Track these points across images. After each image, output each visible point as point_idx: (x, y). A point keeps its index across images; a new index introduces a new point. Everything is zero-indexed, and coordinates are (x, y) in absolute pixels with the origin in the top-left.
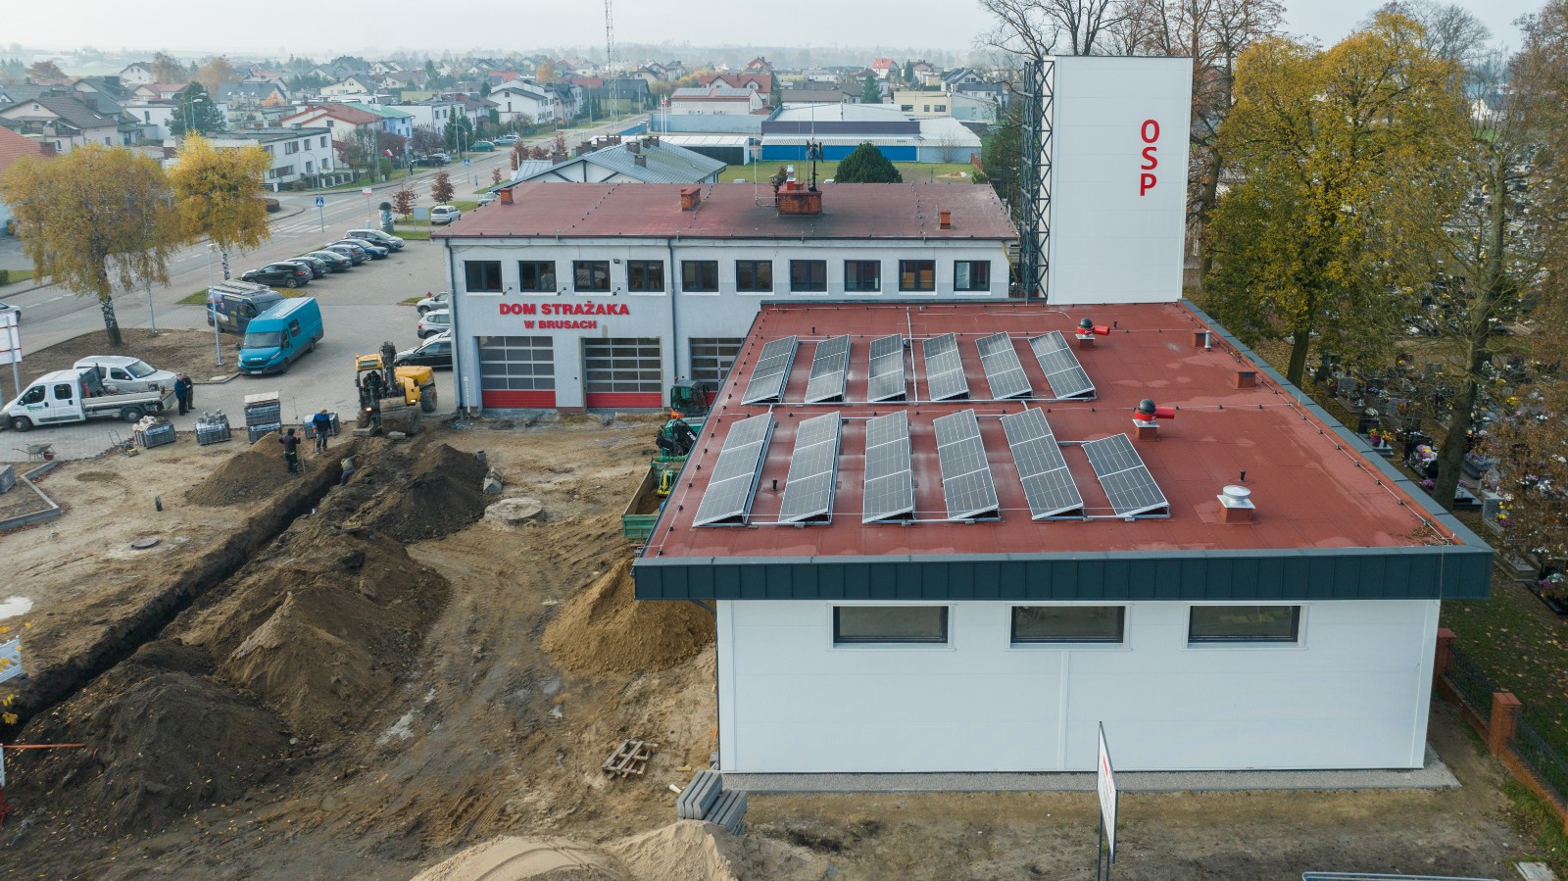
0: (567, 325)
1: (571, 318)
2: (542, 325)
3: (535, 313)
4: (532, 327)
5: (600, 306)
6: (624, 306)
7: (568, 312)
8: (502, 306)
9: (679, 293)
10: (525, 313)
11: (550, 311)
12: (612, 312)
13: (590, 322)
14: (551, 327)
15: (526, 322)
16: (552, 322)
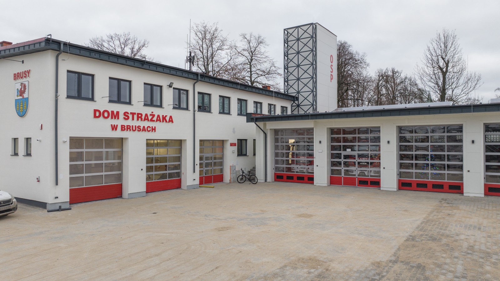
0: (139, 129)
1: (142, 124)
2: (123, 128)
3: (118, 118)
4: (116, 129)
5: (158, 116)
6: (171, 117)
7: (140, 119)
8: (95, 111)
9: (196, 113)
10: (112, 118)
11: (128, 117)
12: (164, 121)
13: (152, 127)
14: (129, 130)
15: (112, 125)
16: (130, 126)
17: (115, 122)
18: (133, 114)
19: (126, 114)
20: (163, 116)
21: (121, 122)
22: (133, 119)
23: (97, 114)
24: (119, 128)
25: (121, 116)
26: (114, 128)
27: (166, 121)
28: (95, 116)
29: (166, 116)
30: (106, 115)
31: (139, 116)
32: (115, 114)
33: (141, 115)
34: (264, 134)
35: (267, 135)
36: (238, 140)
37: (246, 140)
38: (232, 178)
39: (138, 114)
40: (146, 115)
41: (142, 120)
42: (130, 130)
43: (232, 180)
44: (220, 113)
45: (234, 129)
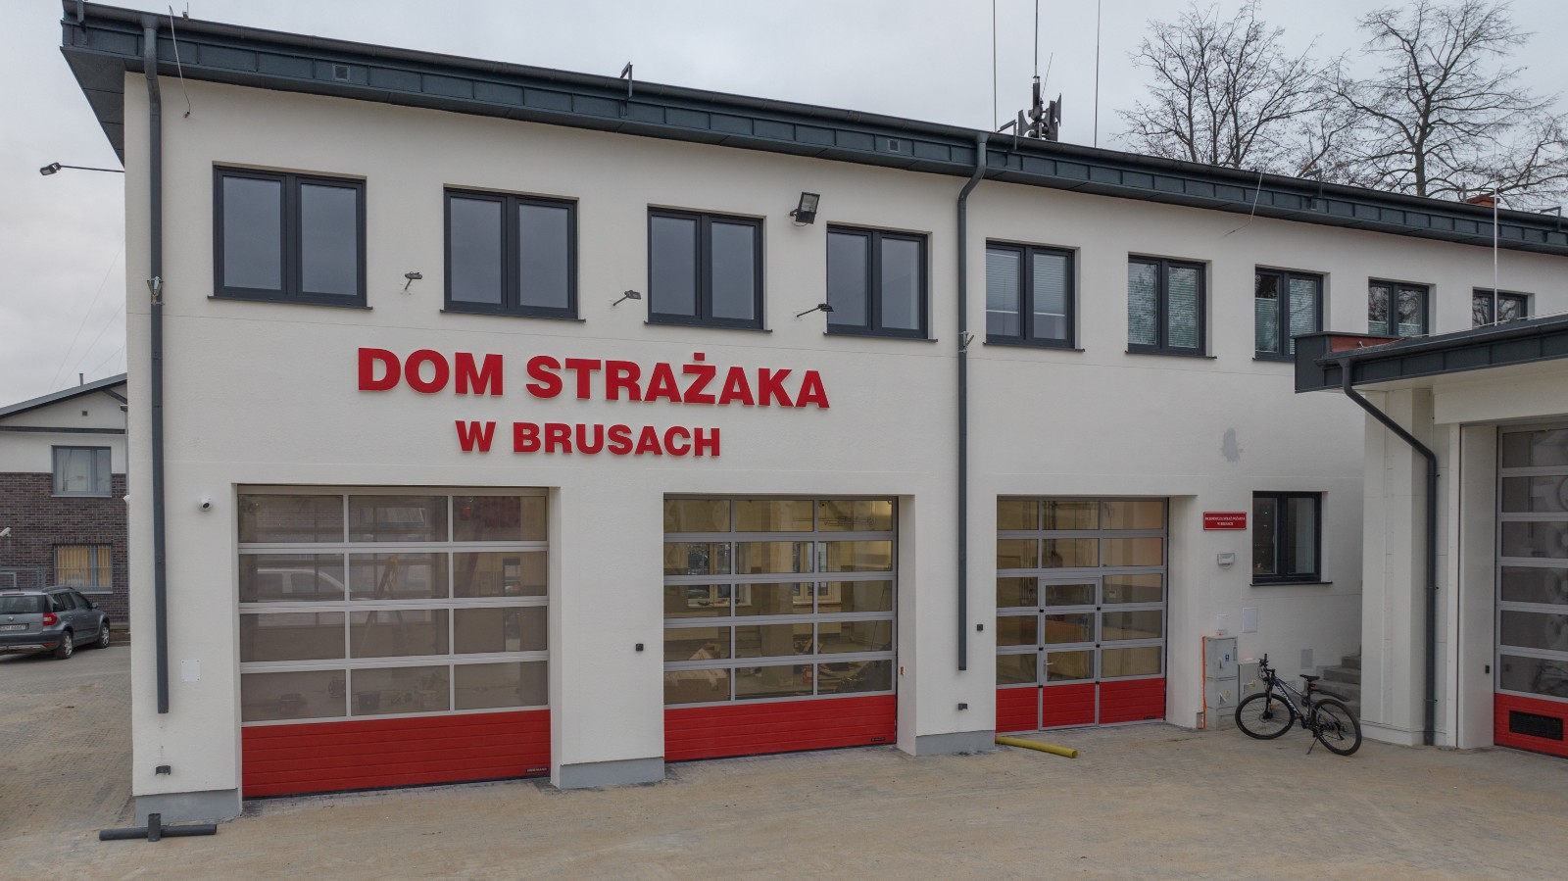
0: (619, 441)
1: (635, 416)
3: (497, 390)
4: (485, 446)
5: (736, 374)
6: (812, 378)
7: (623, 393)
8: (366, 357)
9: (976, 348)
10: (461, 389)
11: (556, 386)
12: (773, 398)
13: (699, 432)
14: (558, 447)
15: (460, 425)
16: (566, 429)
17: (477, 409)
18: (583, 368)
19: (538, 366)
20: (764, 373)
21: (513, 406)
22: (584, 392)
23: (379, 372)
24: (503, 439)
25: (516, 377)
26: (474, 438)
27: (784, 401)
28: (366, 383)
29: (783, 374)
30: (427, 373)
31: (621, 378)
32: (479, 369)
33: (634, 370)
34: (1422, 461)
35: (1442, 464)
36: (1257, 494)
37: (1317, 497)
38: (1213, 702)
39: (613, 367)
40: (663, 370)
41: (635, 395)
42: (567, 449)
43: (1212, 717)
44: (1134, 350)
45: (1230, 436)
